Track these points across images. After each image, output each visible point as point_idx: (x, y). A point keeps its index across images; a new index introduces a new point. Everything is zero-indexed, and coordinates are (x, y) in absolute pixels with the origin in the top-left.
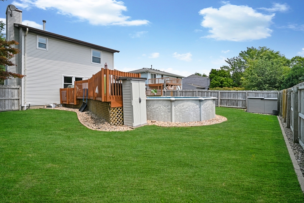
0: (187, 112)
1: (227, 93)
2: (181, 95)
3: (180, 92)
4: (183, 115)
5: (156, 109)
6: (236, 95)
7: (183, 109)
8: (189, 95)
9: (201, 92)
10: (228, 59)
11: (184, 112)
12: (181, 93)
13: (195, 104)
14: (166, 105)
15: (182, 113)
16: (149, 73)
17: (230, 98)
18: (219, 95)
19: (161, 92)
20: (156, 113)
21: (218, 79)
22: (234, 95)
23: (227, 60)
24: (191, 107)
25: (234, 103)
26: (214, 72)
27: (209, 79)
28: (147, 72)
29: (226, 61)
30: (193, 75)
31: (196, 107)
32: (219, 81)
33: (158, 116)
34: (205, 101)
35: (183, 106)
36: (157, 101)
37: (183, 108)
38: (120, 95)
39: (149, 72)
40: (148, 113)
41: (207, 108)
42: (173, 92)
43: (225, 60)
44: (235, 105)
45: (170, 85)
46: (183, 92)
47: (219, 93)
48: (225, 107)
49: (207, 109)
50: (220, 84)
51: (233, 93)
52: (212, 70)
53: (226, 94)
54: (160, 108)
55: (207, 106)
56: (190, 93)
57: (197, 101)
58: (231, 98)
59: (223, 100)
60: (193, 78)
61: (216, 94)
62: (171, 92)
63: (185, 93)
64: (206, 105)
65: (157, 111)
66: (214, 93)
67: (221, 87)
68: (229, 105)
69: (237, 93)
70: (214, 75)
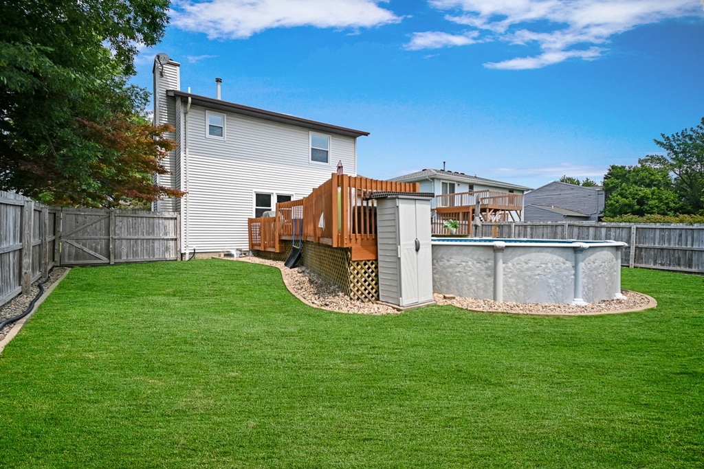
0: (537, 277)
1: (658, 231)
2: (522, 235)
3: (517, 228)
4: (526, 286)
5: (456, 267)
6: (686, 237)
7: (528, 270)
8: (543, 235)
9: (579, 227)
10: (663, 135)
11: (530, 277)
12: (522, 229)
13: (561, 259)
14: (483, 259)
15: (524, 280)
16: (438, 181)
17: (666, 246)
18: (633, 236)
19: (467, 227)
20: (455, 278)
21: (630, 194)
22: (680, 235)
23: (662, 140)
24: (550, 265)
25: (679, 258)
26: (617, 175)
27: (604, 192)
28: (433, 179)
29: (658, 143)
30: (555, 182)
31: (564, 266)
32: (634, 199)
33: (460, 284)
34: (591, 250)
35: (526, 263)
36: (459, 248)
37: (526, 266)
38: (371, 232)
39: (437, 179)
40: (437, 276)
41: (595, 269)
42: (499, 226)
43: (655, 140)
44: (682, 263)
45: (490, 210)
46: (525, 227)
47: (634, 231)
48: (650, 269)
49: (595, 272)
50: (637, 207)
51: (678, 231)
52: (613, 167)
53: (655, 234)
54: (467, 266)
55: (596, 264)
56: (545, 229)
57: (568, 250)
58: (669, 243)
59: (644, 250)
60: (554, 190)
61: (624, 233)
62: (493, 228)
63: (532, 229)
64: (594, 263)
65: (459, 272)
66: (618, 231)
67: (641, 213)
68: (662, 264)
69: (689, 232)
70: (617, 181)
